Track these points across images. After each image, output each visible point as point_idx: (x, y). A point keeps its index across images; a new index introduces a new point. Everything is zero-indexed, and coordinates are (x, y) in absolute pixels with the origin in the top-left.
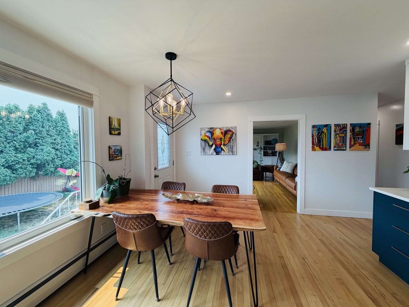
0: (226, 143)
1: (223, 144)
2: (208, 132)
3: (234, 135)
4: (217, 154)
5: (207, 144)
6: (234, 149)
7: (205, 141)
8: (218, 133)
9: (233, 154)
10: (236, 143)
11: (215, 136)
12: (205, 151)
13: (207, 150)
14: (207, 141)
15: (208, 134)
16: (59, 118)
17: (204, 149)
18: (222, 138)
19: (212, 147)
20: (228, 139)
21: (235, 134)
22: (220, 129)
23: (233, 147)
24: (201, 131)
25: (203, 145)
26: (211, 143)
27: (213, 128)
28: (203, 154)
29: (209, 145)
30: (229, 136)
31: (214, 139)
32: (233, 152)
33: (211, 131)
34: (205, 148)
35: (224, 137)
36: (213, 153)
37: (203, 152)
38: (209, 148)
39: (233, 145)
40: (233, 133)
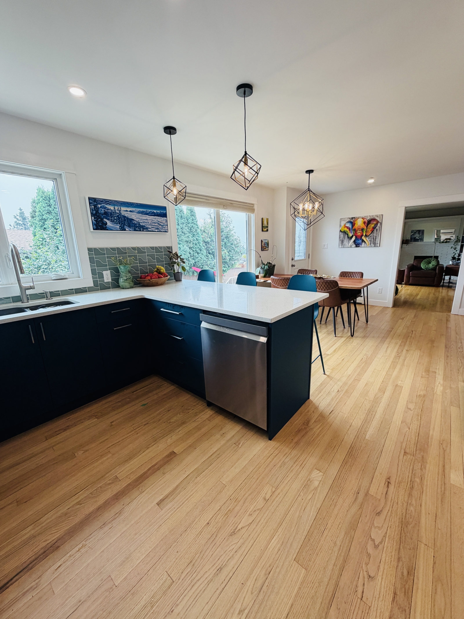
0: (368, 234)
1: (364, 234)
2: (348, 222)
3: (379, 224)
4: (356, 247)
5: (346, 236)
6: (377, 240)
7: (345, 232)
8: (359, 223)
9: (375, 246)
10: (380, 233)
11: (356, 226)
12: (344, 243)
13: (346, 243)
14: (347, 232)
15: (349, 225)
16: (189, 213)
17: (342, 242)
18: (364, 229)
19: (351, 239)
20: (371, 229)
21: (381, 223)
22: (363, 218)
23: (376, 238)
24: (340, 222)
25: (342, 237)
26: (350, 235)
27: (354, 218)
28: (341, 247)
29: (348, 237)
30: (373, 226)
31: (355, 230)
32: (375, 244)
33: (352, 221)
34: (344, 240)
35: (367, 227)
36: (353, 245)
37: (341, 245)
38: (348, 240)
39: (376, 236)
40: (378, 222)
